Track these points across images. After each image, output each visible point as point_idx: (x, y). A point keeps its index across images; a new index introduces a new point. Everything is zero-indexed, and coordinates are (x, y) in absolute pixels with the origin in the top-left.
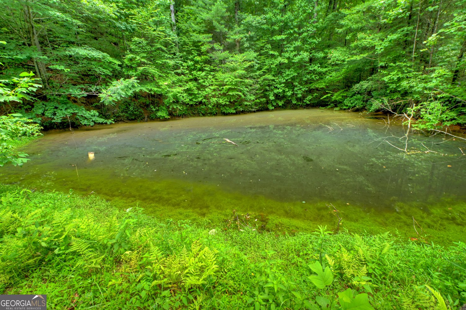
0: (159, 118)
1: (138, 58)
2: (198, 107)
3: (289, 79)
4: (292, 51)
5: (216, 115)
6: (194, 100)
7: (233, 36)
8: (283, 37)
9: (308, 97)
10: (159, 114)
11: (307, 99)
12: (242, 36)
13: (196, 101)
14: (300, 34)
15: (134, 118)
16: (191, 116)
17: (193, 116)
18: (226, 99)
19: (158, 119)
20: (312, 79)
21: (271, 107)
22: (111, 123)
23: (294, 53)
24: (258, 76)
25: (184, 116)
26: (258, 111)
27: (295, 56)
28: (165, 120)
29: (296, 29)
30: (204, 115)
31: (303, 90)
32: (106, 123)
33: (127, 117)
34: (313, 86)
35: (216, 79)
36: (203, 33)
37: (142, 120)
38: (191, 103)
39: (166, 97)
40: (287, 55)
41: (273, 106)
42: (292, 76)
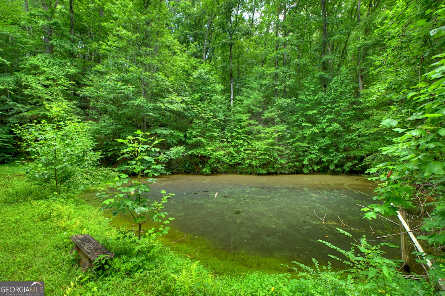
0: (204, 173)
1: (194, 132)
2: (237, 167)
3: (324, 146)
4: (325, 122)
5: (251, 174)
6: (233, 161)
7: (267, 115)
8: (316, 112)
9: (348, 164)
10: (204, 170)
11: (347, 165)
12: (273, 114)
13: (234, 161)
14: (333, 108)
15: (188, 172)
16: (231, 173)
17: (233, 174)
18: (258, 162)
19: (202, 174)
20: (350, 147)
21: (306, 171)
22: (169, 174)
23: (327, 124)
24: (291, 144)
25: (225, 173)
26: (292, 173)
27: (328, 126)
28: (208, 175)
29: (329, 105)
30: (241, 173)
31: (341, 156)
32: (166, 174)
33: (185, 171)
34: (352, 153)
35: (252, 146)
36: (246, 113)
37: (194, 174)
38: (230, 163)
39: (210, 158)
40: (320, 126)
41: (308, 169)
42: (326, 143)
